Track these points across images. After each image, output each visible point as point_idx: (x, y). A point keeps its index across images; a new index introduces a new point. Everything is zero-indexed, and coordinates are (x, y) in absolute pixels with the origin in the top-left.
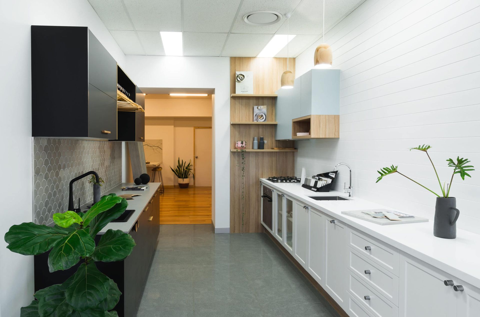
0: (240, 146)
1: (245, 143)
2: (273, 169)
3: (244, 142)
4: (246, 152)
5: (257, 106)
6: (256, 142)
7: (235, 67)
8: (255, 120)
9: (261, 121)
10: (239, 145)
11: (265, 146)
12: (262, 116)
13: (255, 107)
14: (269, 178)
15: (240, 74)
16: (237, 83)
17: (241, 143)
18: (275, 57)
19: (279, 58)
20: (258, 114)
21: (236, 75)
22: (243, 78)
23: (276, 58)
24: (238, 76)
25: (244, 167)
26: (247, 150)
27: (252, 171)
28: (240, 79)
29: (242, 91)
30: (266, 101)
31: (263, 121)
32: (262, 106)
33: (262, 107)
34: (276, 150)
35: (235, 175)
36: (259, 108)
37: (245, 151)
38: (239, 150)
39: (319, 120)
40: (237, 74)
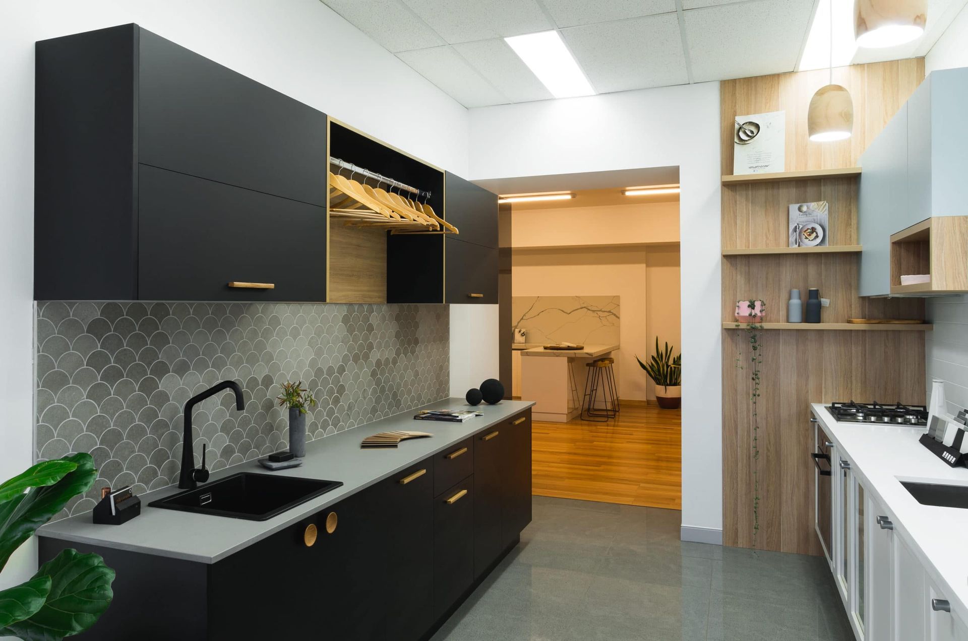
0: (747, 314)
1: (762, 305)
2: (853, 378)
3: (758, 304)
4: (762, 329)
5: (798, 205)
6: (796, 302)
7: (735, 106)
8: (793, 243)
9: (810, 245)
10: (744, 310)
11: (825, 315)
12: (813, 230)
13: (794, 208)
15: (746, 123)
16: (737, 148)
17: (749, 306)
18: (856, 63)
19: (870, 65)
20: (801, 226)
21: (737, 127)
22: (755, 131)
23: (858, 64)
24: (740, 128)
25: (759, 371)
26: (766, 325)
27: (788, 382)
28: (748, 136)
29: (750, 168)
30: (827, 189)
31: (817, 245)
32: (813, 204)
33: (813, 205)
34: (859, 325)
35: (736, 390)
36: (804, 209)
37: (761, 326)
38: (743, 326)
40: (738, 124)
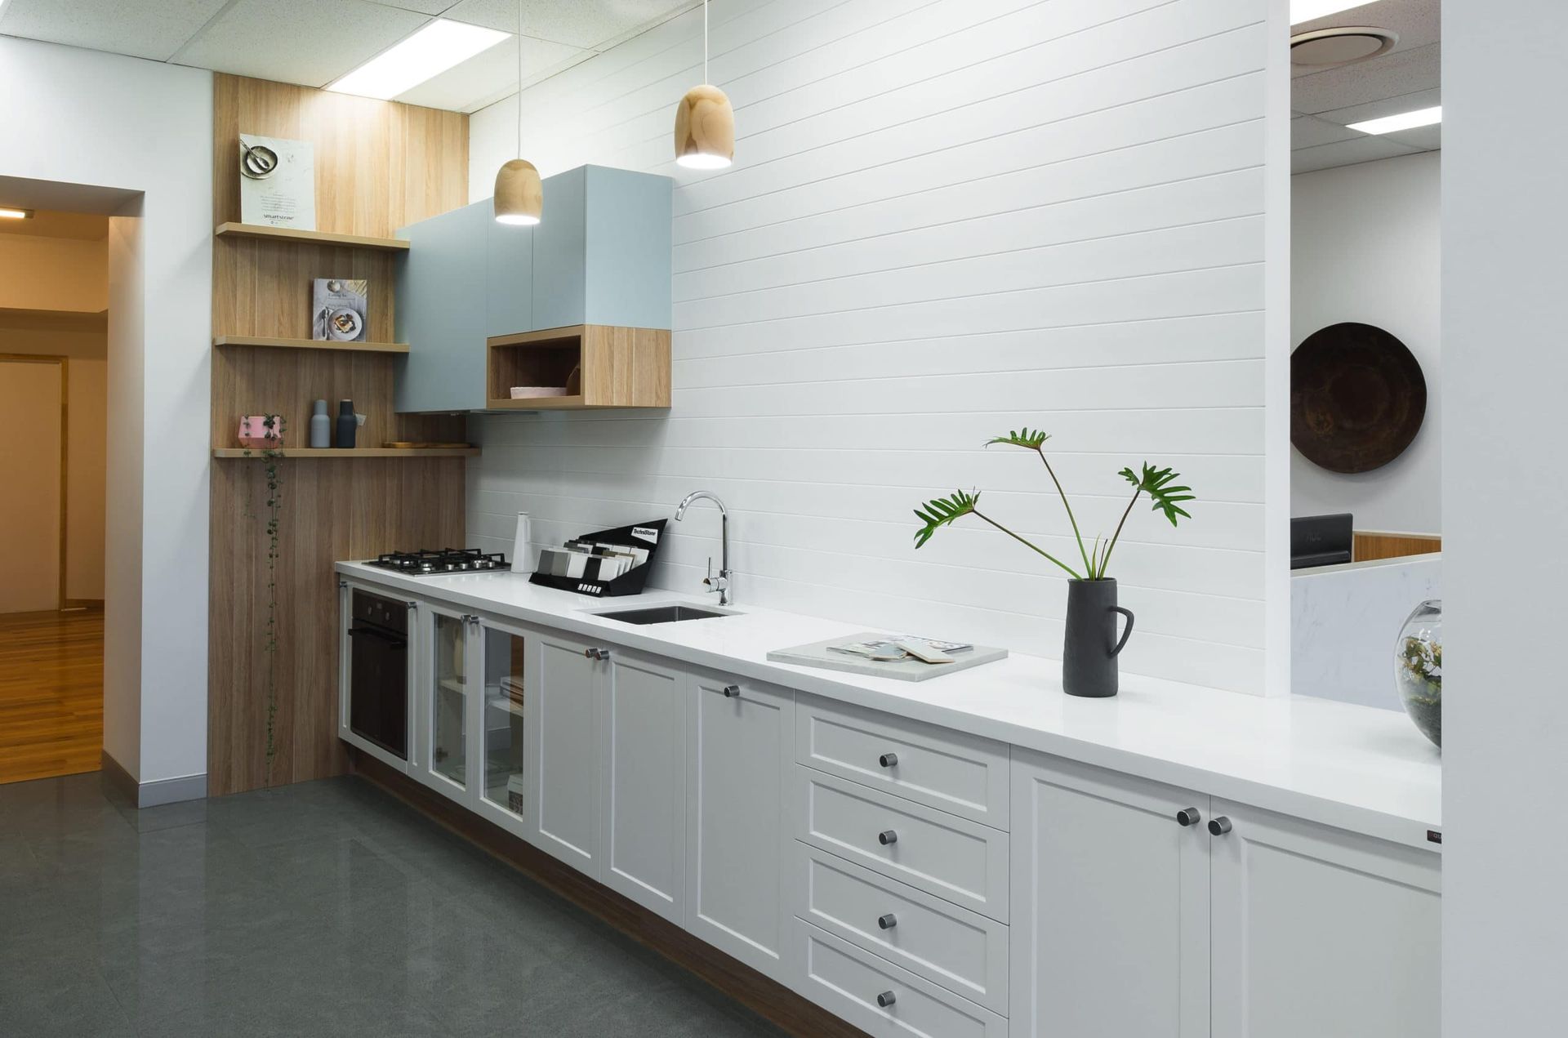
0: (263, 435)
1: (281, 422)
2: (387, 524)
3: (277, 420)
4: (282, 458)
5: (326, 281)
6: (322, 419)
7: (237, 117)
8: (319, 334)
9: (345, 338)
10: (258, 429)
11: (359, 436)
12: (349, 318)
13: (321, 285)
14: (381, 557)
15: (257, 147)
16: (246, 184)
17: (265, 424)
18: (396, 100)
19: (411, 106)
20: (331, 312)
21: (243, 150)
22: (271, 164)
23: (398, 102)
24: (248, 154)
25: (277, 520)
26: (289, 452)
27: (305, 535)
28: (260, 167)
29: (266, 217)
30: (359, 263)
31: (354, 340)
32: (349, 281)
33: (349, 283)
34: (402, 450)
35: (232, 553)
36: (337, 287)
37: (281, 454)
38: (255, 453)
39: (608, 343)
40: (245, 146)
